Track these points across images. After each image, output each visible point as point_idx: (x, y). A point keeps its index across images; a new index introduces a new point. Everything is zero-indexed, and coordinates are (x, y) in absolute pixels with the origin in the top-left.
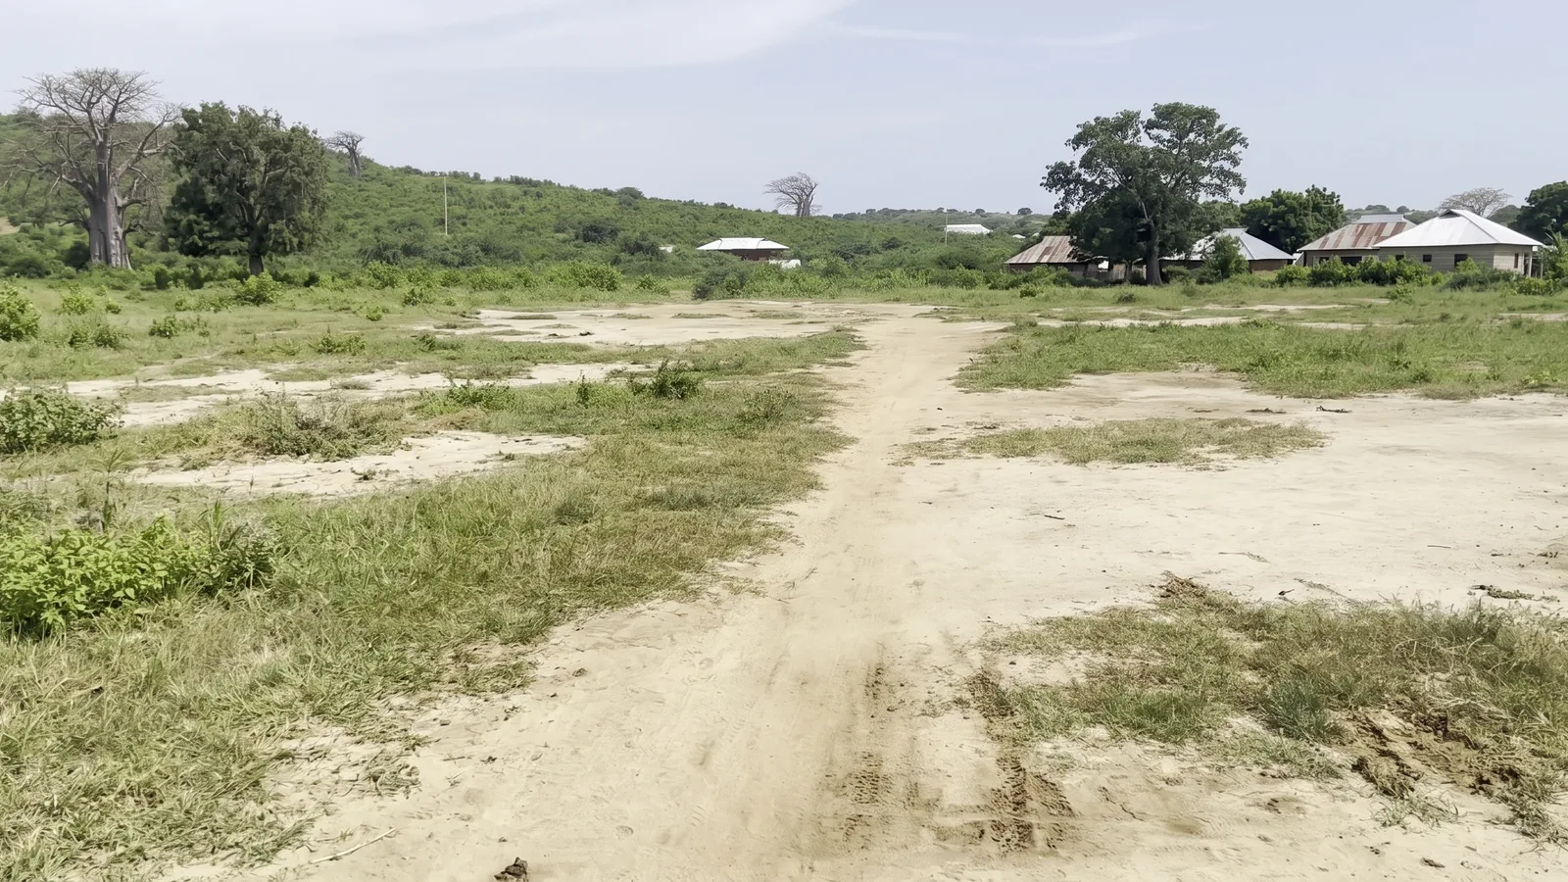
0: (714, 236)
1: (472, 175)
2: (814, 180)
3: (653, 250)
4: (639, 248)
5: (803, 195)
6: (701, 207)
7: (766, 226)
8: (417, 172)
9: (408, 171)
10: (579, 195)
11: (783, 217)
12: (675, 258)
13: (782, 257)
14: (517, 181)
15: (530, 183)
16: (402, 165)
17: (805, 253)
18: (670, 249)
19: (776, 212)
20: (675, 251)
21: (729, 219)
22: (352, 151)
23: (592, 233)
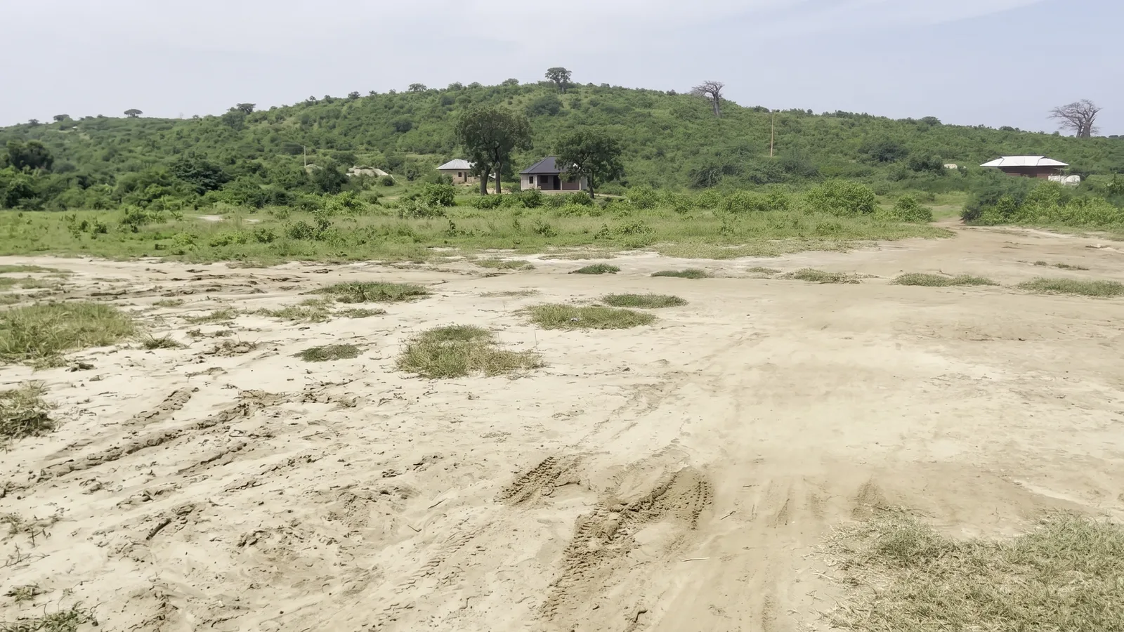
0: (998, 155)
1: (806, 112)
2: (1096, 105)
3: (938, 168)
4: (925, 165)
5: (1083, 120)
6: (988, 131)
7: (1047, 146)
8: (766, 110)
9: (758, 109)
10: (885, 123)
11: (1065, 139)
12: (959, 175)
13: (1062, 174)
14: (840, 114)
15: (850, 116)
16: (754, 106)
17: (1084, 168)
18: (952, 166)
19: (1057, 134)
20: (960, 169)
21: (1012, 139)
22: (715, 95)
23: (887, 153)
